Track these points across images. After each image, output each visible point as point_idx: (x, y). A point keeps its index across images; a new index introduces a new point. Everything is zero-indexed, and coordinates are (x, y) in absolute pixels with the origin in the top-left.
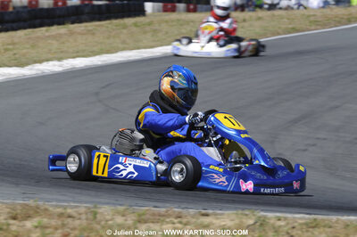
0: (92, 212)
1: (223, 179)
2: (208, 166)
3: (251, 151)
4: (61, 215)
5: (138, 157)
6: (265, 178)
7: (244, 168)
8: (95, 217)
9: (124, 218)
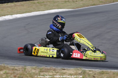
0: (24, 68)
4: (13, 69)
8: (25, 70)
9: (35, 70)
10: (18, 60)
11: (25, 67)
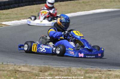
1: (73, 53)
2: (68, 48)
3: (84, 43)
5: (48, 45)
6: (88, 52)
7: (81, 49)
8: (70, 72)
9: (80, 72)
10: (63, 61)
11: (70, 68)
